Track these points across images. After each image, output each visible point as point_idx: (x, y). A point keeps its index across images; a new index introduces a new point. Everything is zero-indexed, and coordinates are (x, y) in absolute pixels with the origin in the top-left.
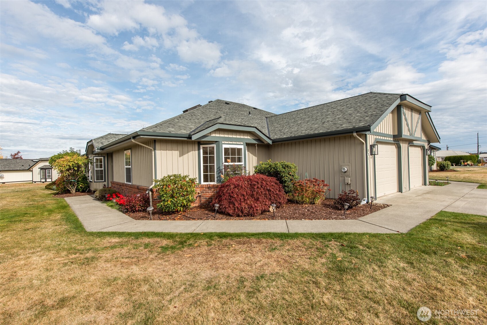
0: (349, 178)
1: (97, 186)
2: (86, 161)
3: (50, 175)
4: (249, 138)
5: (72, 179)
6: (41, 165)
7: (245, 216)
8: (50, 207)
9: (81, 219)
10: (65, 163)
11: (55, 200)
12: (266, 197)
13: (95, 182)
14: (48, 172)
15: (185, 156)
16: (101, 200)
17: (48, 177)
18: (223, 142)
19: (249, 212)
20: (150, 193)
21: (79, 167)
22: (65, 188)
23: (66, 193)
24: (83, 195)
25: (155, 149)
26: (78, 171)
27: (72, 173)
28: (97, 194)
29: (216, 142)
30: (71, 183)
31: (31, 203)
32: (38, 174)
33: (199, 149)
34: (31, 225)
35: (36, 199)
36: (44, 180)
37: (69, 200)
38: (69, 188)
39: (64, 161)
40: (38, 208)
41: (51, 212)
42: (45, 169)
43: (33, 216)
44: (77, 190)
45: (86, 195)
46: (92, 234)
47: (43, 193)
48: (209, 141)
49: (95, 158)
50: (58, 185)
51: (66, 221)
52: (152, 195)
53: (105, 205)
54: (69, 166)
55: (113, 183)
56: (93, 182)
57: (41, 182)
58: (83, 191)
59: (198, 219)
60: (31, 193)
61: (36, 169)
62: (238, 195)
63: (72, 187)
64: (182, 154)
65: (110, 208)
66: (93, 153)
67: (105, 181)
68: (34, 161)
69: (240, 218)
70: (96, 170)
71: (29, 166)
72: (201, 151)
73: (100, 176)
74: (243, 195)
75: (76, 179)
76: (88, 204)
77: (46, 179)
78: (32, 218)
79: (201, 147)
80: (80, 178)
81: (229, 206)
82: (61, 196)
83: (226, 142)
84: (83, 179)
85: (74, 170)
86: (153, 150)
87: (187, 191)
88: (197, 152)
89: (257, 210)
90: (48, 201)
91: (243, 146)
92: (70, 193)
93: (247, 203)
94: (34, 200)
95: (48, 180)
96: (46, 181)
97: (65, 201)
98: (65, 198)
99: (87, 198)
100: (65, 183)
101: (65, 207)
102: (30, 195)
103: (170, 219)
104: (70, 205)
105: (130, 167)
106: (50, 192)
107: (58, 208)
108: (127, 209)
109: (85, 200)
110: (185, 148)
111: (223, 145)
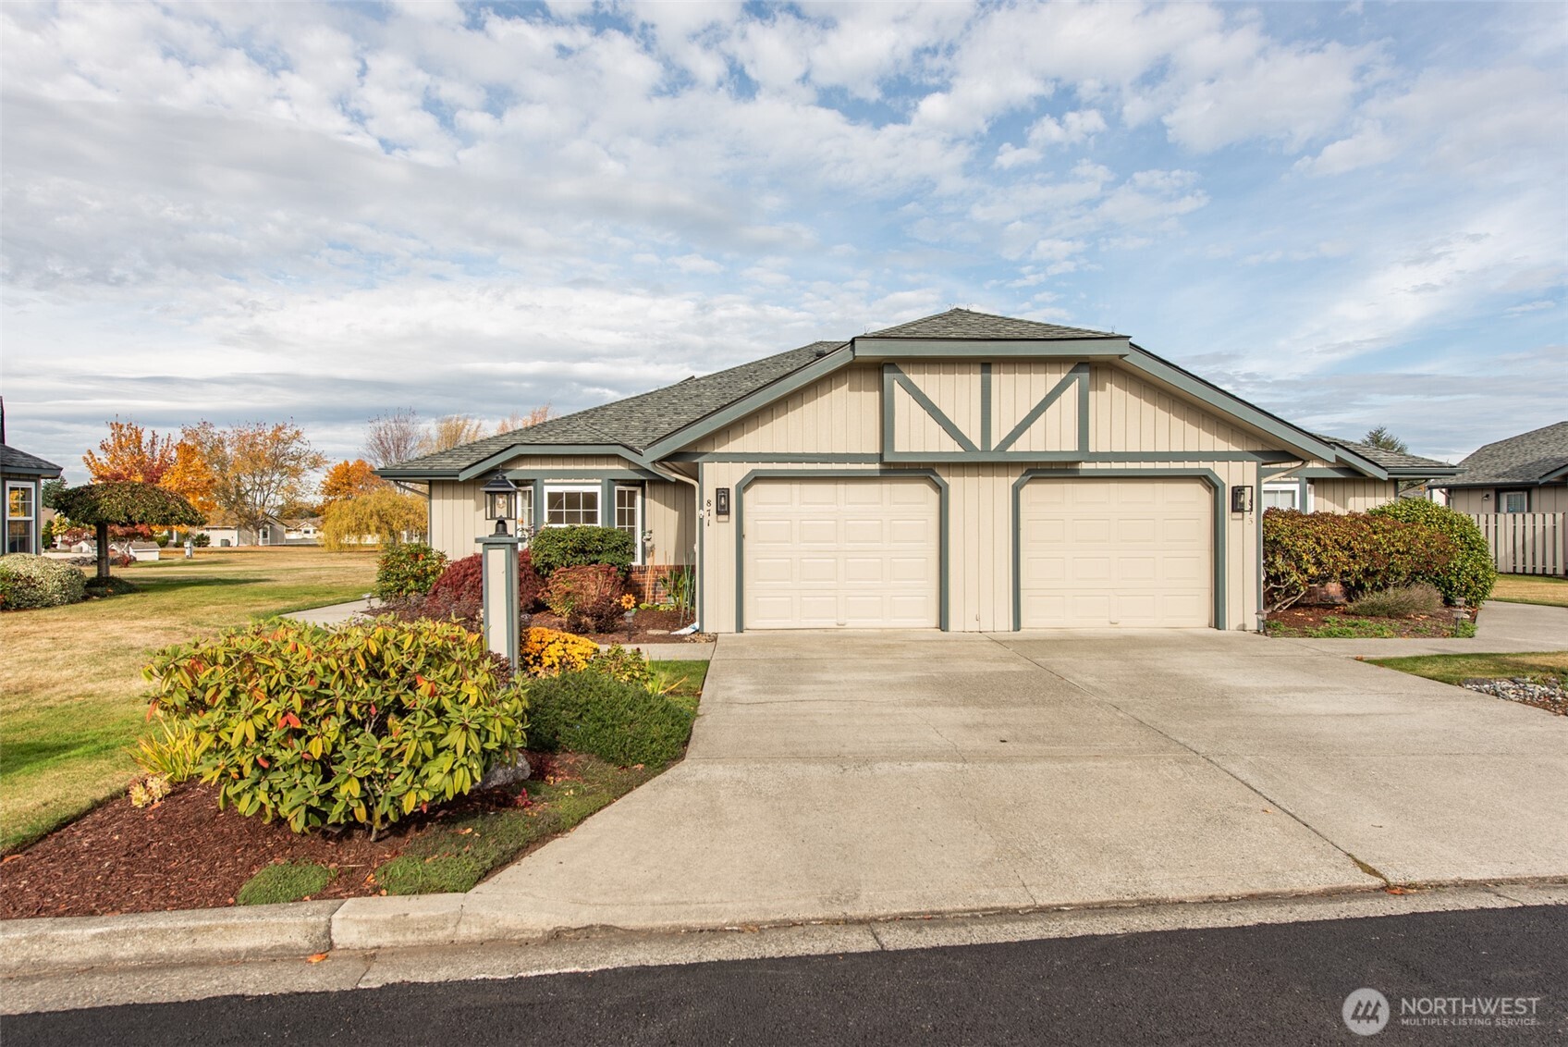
18: (546, 481)
25: (431, 498)
29: (533, 480)
83: (553, 481)
91: (600, 487)
111: (545, 487)
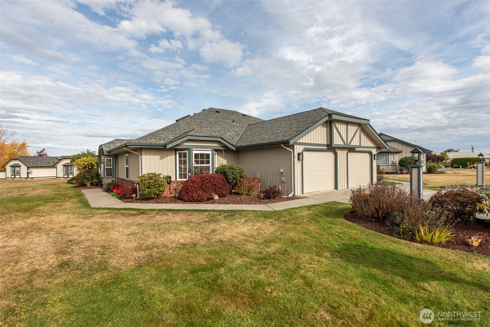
0: (284, 178)
1: (107, 181)
2: (98, 161)
3: (72, 172)
4: (216, 145)
5: (87, 175)
6: (64, 162)
7: (195, 201)
8: (70, 195)
9: (89, 202)
10: (82, 163)
11: (74, 191)
12: (212, 189)
13: (105, 178)
14: (70, 169)
15: (165, 160)
16: (108, 192)
17: (70, 174)
18: (193, 149)
19: (198, 199)
20: (138, 186)
21: (93, 166)
22: (82, 182)
23: (83, 187)
24: (95, 188)
25: (141, 155)
26: (92, 169)
27: (87, 170)
28: (105, 186)
29: (188, 149)
30: (86, 178)
31: (57, 192)
32: (62, 171)
33: (176, 155)
34: (58, 204)
35: (60, 190)
36: (66, 176)
37: (84, 191)
38: (85, 183)
39: (81, 161)
40: (62, 195)
41: (70, 198)
42: (68, 166)
43: (59, 200)
44: (92, 184)
45: (98, 188)
46: (94, 208)
47: (66, 186)
48: (183, 149)
49: (105, 158)
50: (77, 180)
51: (80, 203)
52: (139, 187)
53: (109, 195)
54: (85, 165)
55: (118, 179)
56: (104, 178)
57: (64, 177)
58: (97, 185)
59: (165, 203)
60: (56, 186)
61: (60, 166)
62: (192, 188)
63: (87, 181)
64: (162, 158)
65: (111, 197)
66: (103, 154)
67: (113, 177)
68: (58, 158)
69: (192, 203)
70: (107, 168)
71: (54, 163)
72: (178, 155)
73: (109, 173)
74: (196, 188)
75: (91, 175)
76: (97, 194)
77: (68, 175)
78: (58, 201)
79: (177, 152)
80: (94, 174)
81: (185, 195)
82: (79, 188)
83: (196, 149)
84: (97, 175)
85: (89, 168)
86: (140, 155)
87: (159, 184)
88: (174, 156)
89: (203, 197)
90: (69, 192)
91: (211, 152)
92: (86, 186)
93: (197, 193)
94: (59, 191)
95: (70, 176)
96: (68, 177)
97: (82, 192)
98: (82, 190)
99: (99, 190)
100: (82, 178)
101: (82, 195)
102: (56, 188)
103: (147, 203)
104: (85, 194)
105: (128, 166)
106: (71, 185)
107: (76, 196)
108: (121, 196)
109: (97, 191)
110: (165, 153)
111: (193, 151)
